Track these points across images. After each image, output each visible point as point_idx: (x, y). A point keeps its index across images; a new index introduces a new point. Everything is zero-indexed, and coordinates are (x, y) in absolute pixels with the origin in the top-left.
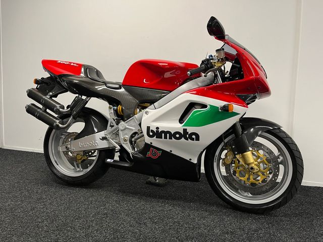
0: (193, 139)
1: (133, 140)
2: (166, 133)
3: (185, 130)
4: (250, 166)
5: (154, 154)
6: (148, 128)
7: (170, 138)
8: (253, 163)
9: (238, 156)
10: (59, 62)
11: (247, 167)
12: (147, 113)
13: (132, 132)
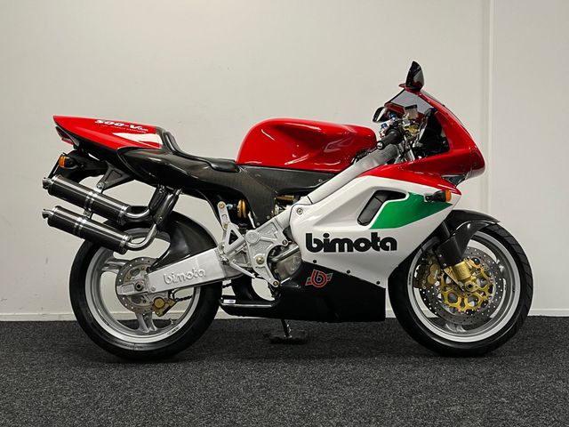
0: (386, 249)
1: (275, 259)
2: (341, 242)
3: (374, 235)
4: (467, 283)
5: (319, 279)
6: (309, 236)
7: (350, 250)
8: (469, 278)
9: (447, 271)
10: (100, 122)
11: (461, 285)
12: (300, 211)
13: (271, 246)
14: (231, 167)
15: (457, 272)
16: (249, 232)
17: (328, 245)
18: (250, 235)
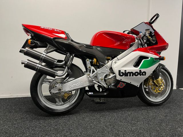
2: (130, 73)
3: (140, 71)
5: (122, 85)
9: (154, 81)
11: (158, 85)
12: (115, 62)
13: (105, 74)
15: (157, 81)
16: (98, 69)
17: (126, 74)
18: (98, 70)
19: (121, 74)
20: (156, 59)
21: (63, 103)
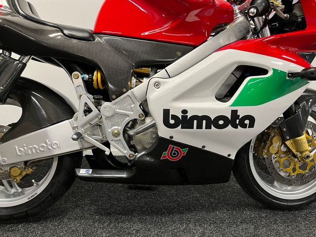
0: (244, 126)
2: (200, 119)
3: (234, 113)
4: (305, 154)
5: (174, 154)
6: (166, 112)
7: (208, 127)
8: (307, 150)
9: (288, 143)
11: (299, 154)
12: (157, 85)
13: (127, 119)
14: (86, 35)
15: (297, 145)
16: (105, 104)
17: (186, 121)
18: (105, 107)
19: (172, 122)
20: (293, 75)
21: (20, 190)
